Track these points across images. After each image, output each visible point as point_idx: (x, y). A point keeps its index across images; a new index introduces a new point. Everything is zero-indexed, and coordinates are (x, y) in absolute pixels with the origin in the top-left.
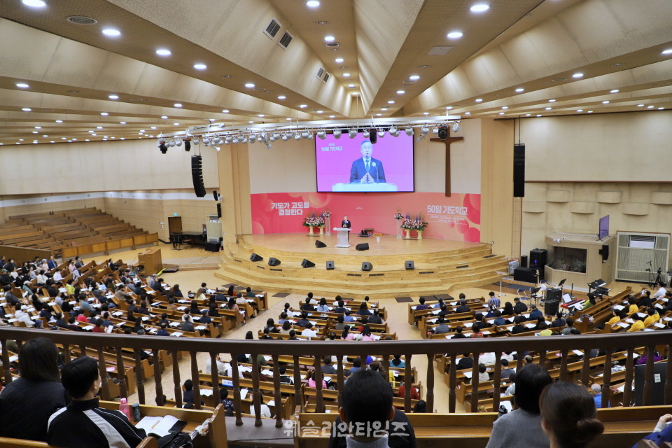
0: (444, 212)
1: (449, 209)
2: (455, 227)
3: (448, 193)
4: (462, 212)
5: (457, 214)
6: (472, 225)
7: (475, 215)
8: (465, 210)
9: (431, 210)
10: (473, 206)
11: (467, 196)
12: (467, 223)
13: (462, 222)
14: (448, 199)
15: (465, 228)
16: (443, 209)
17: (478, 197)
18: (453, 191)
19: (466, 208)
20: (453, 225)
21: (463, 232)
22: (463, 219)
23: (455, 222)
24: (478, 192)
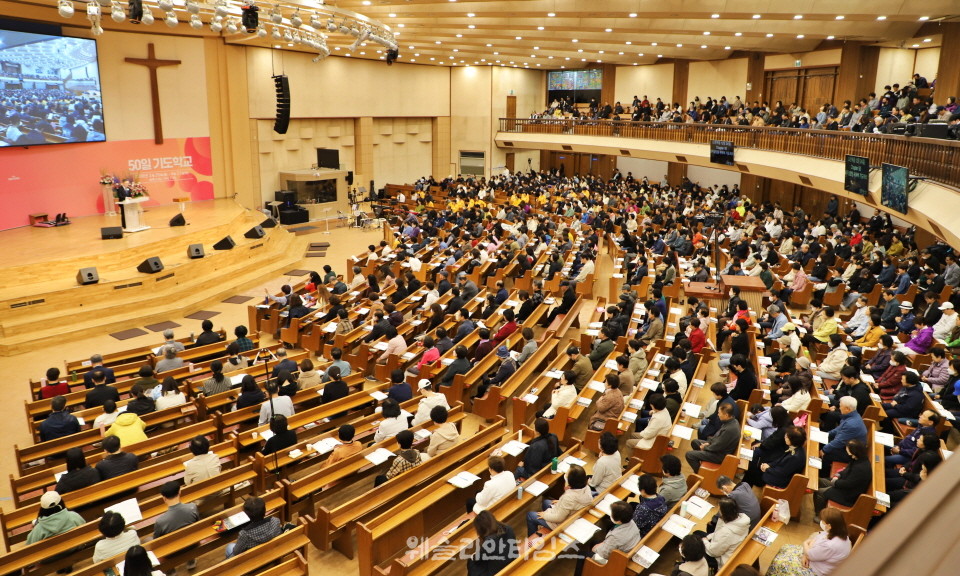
0: (155, 167)
1: (162, 162)
2: (177, 185)
3: (159, 139)
4: (184, 164)
5: (176, 168)
6: (201, 178)
7: (203, 164)
8: (188, 159)
9: (135, 167)
10: (198, 153)
11: (190, 141)
12: (194, 177)
13: (185, 176)
14: (159, 147)
15: (190, 183)
16: (154, 163)
17: (206, 141)
18: (166, 135)
19: (190, 157)
20: (172, 183)
21: (188, 191)
22: (187, 173)
23: (174, 178)
24: (206, 135)
